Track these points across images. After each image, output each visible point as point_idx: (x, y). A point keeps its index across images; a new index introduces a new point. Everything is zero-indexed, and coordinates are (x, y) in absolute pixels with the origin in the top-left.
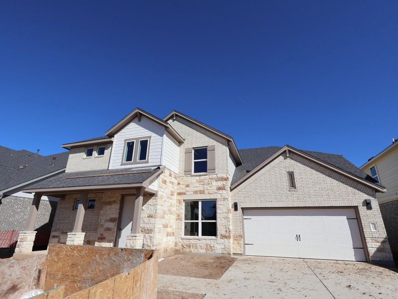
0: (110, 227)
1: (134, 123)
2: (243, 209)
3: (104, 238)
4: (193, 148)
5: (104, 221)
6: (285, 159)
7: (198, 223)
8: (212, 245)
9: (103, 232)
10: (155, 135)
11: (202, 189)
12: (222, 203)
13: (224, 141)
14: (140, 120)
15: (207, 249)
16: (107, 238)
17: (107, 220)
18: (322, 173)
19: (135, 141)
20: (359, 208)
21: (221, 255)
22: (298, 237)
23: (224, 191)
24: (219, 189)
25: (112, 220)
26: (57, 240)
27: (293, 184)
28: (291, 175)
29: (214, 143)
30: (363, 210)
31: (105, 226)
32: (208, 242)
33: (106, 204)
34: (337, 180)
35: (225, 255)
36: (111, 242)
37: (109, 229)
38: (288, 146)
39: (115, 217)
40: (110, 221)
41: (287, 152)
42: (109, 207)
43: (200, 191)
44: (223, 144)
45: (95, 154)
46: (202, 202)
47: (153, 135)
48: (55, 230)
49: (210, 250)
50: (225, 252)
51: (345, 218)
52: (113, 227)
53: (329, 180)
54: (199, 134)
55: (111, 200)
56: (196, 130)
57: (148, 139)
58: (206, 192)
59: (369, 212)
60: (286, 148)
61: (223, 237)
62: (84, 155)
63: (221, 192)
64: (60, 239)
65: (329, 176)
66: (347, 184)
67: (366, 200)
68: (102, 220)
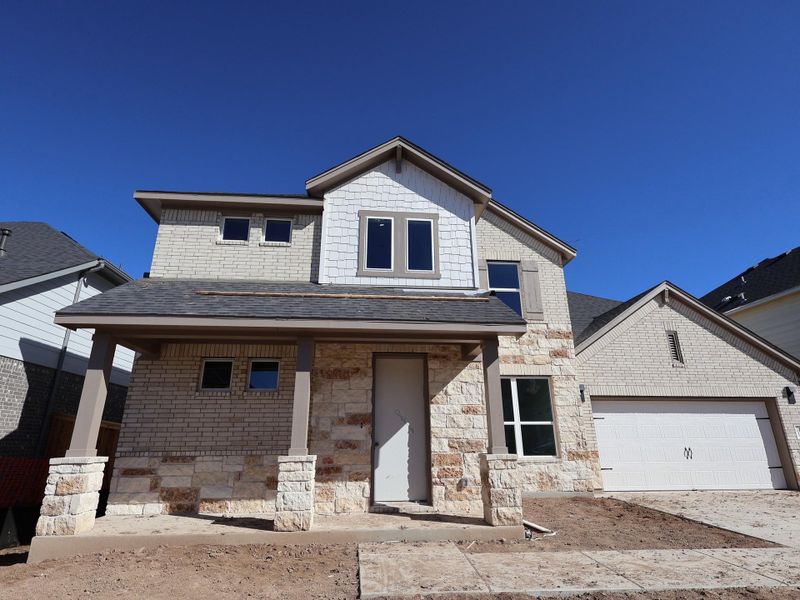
0: (352, 437)
1: (379, 174)
2: (593, 398)
3: (338, 470)
4: (488, 261)
5: (329, 423)
6: (660, 306)
7: (513, 426)
8: (553, 475)
9: (330, 453)
10: (447, 214)
11: (517, 352)
12: (564, 386)
13: (556, 256)
14: (398, 170)
15: (542, 484)
16: (346, 468)
17: (341, 421)
18: (721, 337)
19: (392, 219)
20: (779, 401)
21: (573, 495)
22: (688, 452)
23: (566, 360)
24: (556, 354)
25: (355, 420)
26: (146, 481)
27: (677, 354)
28: (673, 338)
29: (536, 256)
30: (783, 403)
31: (334, 437)
32: (543, 468)
33: (330, 377)
34: (744, 352)
35: (581, 494)
36: (362, 480)
37: (350, 445)
38: (669, 283)
39: (364, 412)
40: (349, 423)
41: (667, 294)
42: (339, 384)
43: (514, 357)
44: (554, 262)
45: (257, 234)
46: (518, 381)
47: (444, 213)
48: (135, 452)
49: (550, 484)
50: (580, 487)
51: (753, 417)
52: (361, 437)
53: (732, 350)
54: (497, 232)
55: (346, 366)
56: (491, 222)
57: (432, 221)
58: (528, 359)
59: (791, 407)
60: (664, 287)
61: (574, 456)
62: (215, 233)
63: (558, 361)
64: (160, 478)
65: (732, 344)
66: (759, 360)
67: (787, 388)
68: (322, 421)
